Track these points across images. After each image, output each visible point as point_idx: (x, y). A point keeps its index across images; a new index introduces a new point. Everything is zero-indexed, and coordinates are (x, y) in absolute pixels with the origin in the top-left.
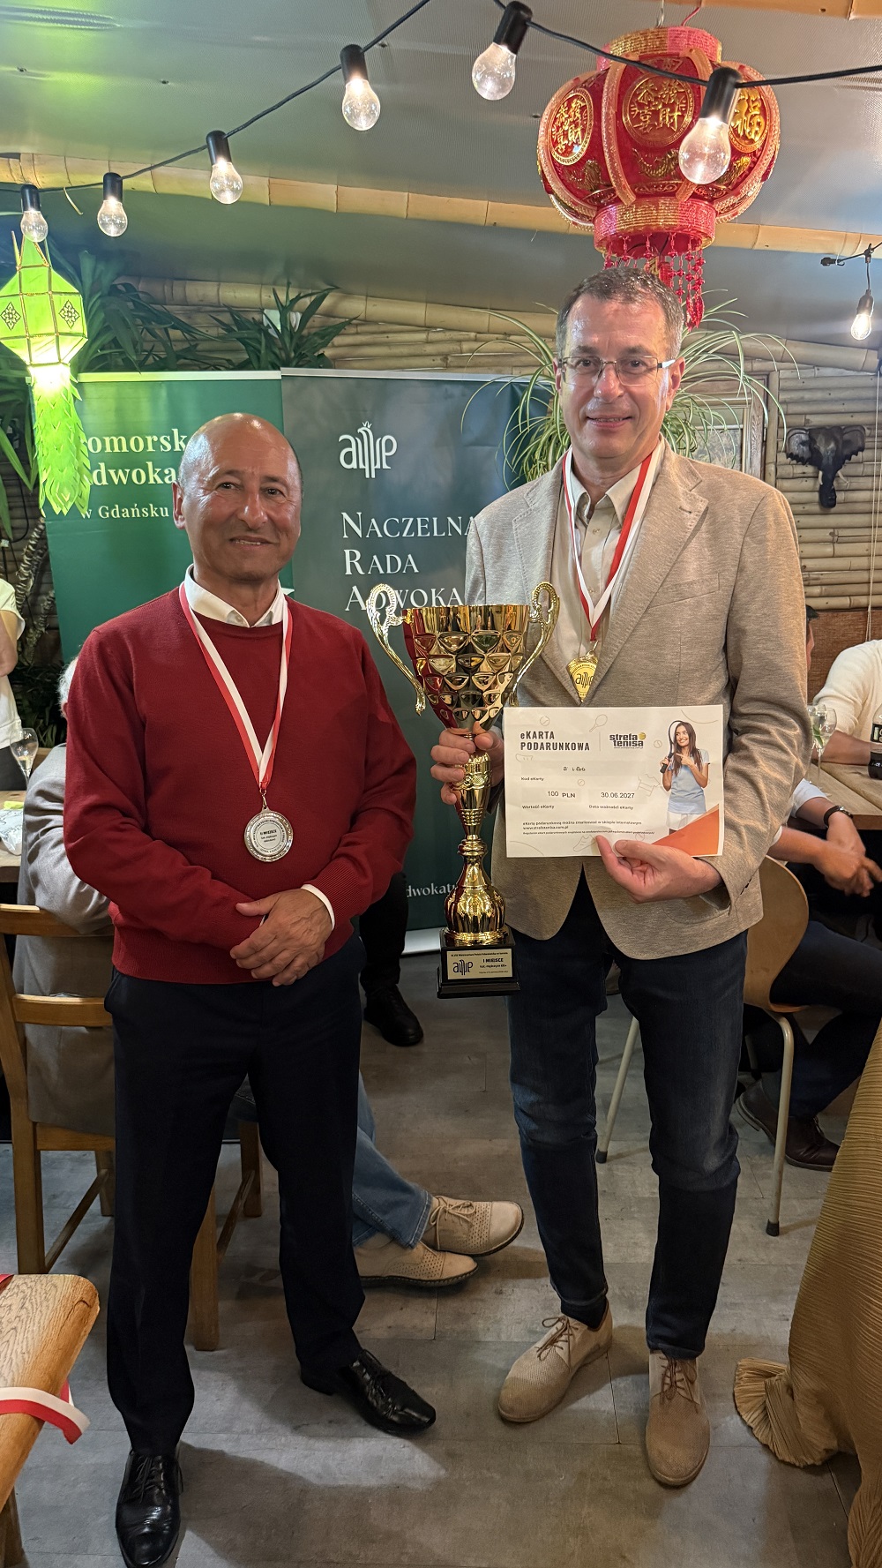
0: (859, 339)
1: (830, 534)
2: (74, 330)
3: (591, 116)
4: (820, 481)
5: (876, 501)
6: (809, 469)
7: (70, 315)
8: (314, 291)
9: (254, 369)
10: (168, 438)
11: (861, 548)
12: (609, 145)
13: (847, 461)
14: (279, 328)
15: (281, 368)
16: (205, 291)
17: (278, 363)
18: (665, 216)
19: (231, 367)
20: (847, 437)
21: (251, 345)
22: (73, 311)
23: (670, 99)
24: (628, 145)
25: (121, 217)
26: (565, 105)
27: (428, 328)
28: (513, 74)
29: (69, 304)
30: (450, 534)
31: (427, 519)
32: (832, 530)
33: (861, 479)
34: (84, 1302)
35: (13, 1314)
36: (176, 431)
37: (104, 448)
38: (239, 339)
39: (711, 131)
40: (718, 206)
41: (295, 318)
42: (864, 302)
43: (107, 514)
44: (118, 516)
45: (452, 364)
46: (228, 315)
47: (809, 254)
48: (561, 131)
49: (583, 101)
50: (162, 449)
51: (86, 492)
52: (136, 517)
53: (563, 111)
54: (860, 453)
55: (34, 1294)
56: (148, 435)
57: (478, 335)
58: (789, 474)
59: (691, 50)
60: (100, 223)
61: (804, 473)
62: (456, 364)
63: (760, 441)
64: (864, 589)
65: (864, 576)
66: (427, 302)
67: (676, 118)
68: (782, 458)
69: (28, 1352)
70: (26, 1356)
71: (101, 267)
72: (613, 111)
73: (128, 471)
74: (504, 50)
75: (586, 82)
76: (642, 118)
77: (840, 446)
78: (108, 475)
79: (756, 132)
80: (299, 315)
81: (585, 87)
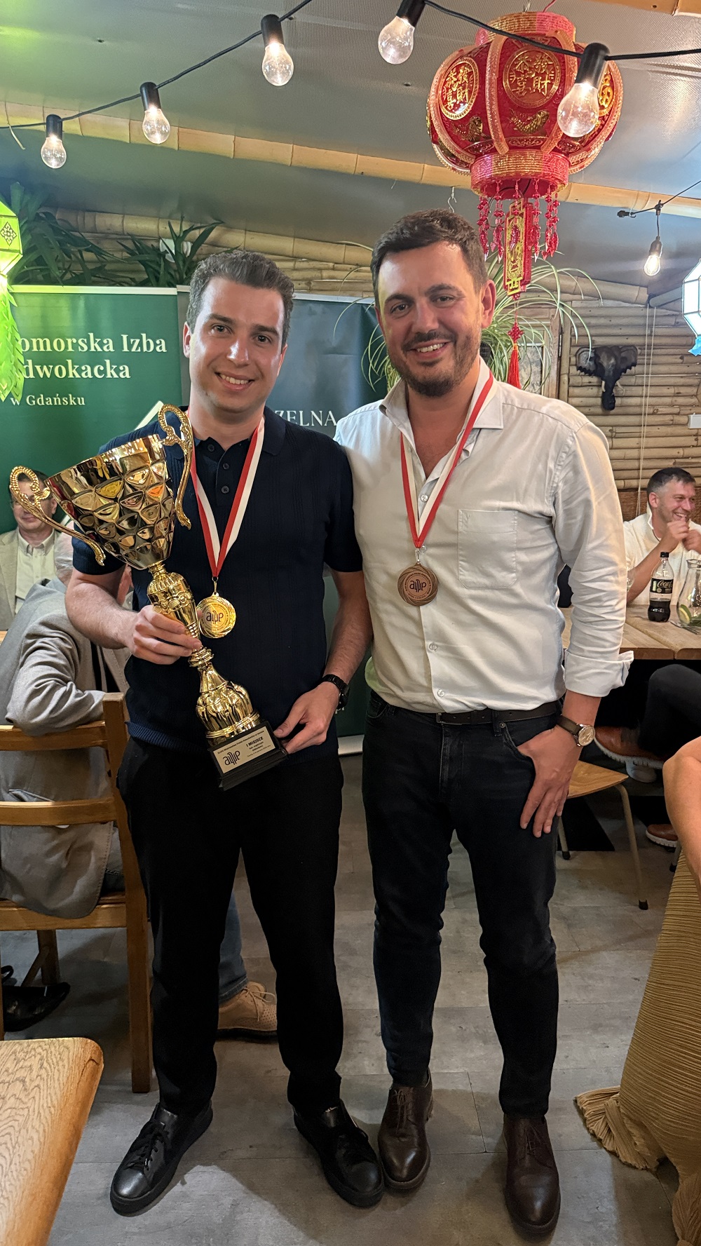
0: (650, 275)
1: (610, 431)
2: (12, 247)
3: (476, 80)
4: (603, 389)
5: (645, 405)
6: (594, 380)
7: (9, 234)
8: (202, 225)
9: (152, 286)
10: (85, 340)
11: (632, 442)
12: (491, 104)
13: (623, 374)
14: (173, 251)
15: (177, 286)
16: (113, 222)
17: (173, 282)
18: (530, 165)
19: (133, 283)
20: (623, 355)
21: (151, 267)
22: (11, 231)
23: (542, 70)
24: (506, 105)
25: (60, 152)
26: (454, 71)
27: (295, 258)
28: (412, 44)
29: (8, 225)
30: (313, 425)
31: (295, 412)
32: (611, 428)
33: (634, 388)
34: (93, 1060)
35: (34, 1074)
36: (91, 335)
37: (31, 347)
38: (141, 262)
39: (583, 93)
40: (573, 159)
41: (187, 247)
42: (655, 246)
43: (34, 402)
44: (43, 404)
45: (314, 288)
46: (131, 242)
47: (608, 207)
48: (450, 92)
49: (470, 68)
50: (80, 350)
51: (21, 383)
52: (58, 405)
53: (452, 75)
54: (633, 368)
55: (49, 1055)
56: (68, 338)
57: (336, 265)
58: (579, 383)
59: (556, 32)
60: (43, 156)
61: (590, 382)
62: (317, 287)
63: (556, 357)
64: (635, 474)
65: (635, 464)
66: (295, 237)
67: (546, 85)
68: (574, 370)
69: (54, 1107)
70: (52, 1109)
71: (28, 197)
72: (495, 77)
73: (51, 367)
74: (405, 23)
75: (470, 53)
76: (519, 84)
77: (619, 362)
78: (35, 370)
79: (607, 101)
80: (190, 245)
81: (470, 57)
